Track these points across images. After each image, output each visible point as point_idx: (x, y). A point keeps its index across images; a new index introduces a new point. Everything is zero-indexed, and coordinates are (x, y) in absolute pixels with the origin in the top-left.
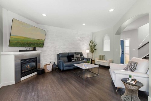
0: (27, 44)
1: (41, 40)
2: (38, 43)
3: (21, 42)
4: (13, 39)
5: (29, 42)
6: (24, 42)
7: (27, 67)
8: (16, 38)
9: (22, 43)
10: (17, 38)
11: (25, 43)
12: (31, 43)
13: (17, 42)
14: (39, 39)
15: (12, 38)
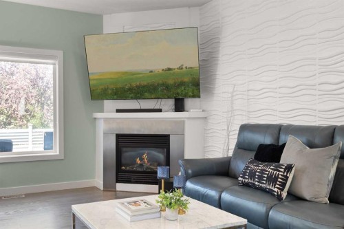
0: (130, 90)
1: (181, 68)
2: (171, 82)
3: (112, 86)
4: (95, 82)
5: (134, 84)
6: (119, 86)
7: (138, 161)
8: (100, 79)
9: (117, 89)
10: (101, 77)
11: (123, 88)
12: (144, 87)
13: (103, 87)
14: (169, 69)
15: (94, 79)
